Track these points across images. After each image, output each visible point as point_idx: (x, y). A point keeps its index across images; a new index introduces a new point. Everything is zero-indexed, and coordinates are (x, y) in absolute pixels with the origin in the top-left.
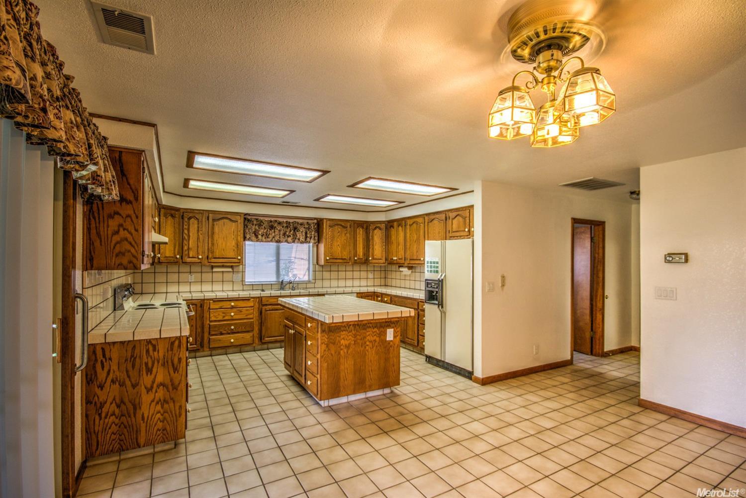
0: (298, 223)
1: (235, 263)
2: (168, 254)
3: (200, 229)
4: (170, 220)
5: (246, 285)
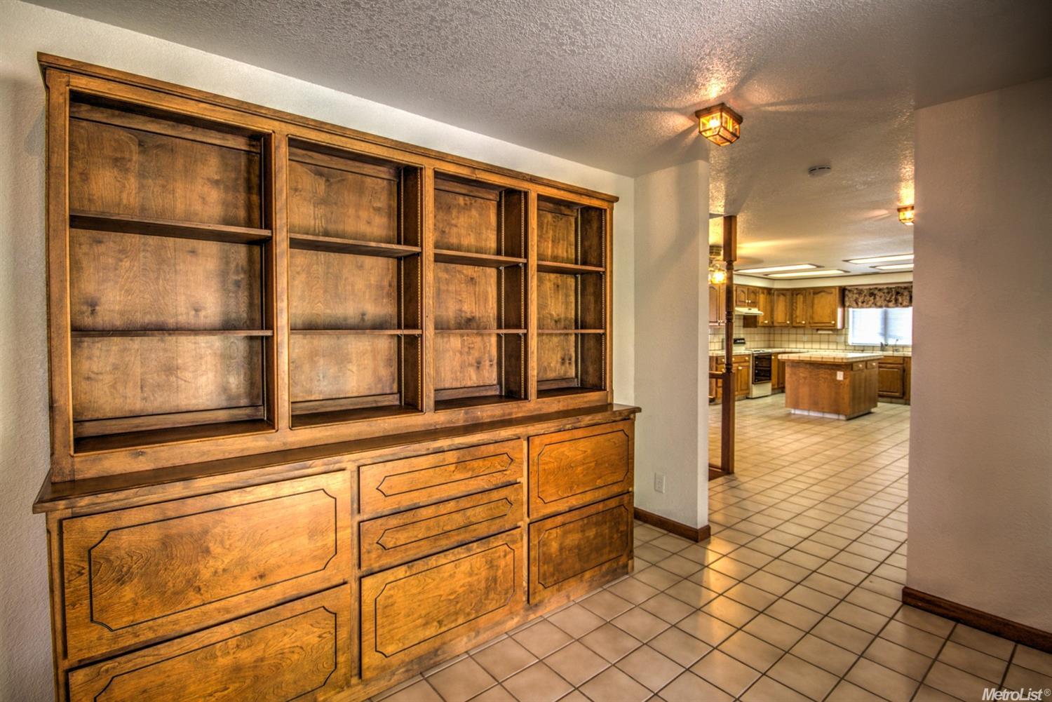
0: (901, 288)
1: (835, 331)
2: (780, 321)
3: (804, 302)
4: (782, 298)
5: (848, 345)
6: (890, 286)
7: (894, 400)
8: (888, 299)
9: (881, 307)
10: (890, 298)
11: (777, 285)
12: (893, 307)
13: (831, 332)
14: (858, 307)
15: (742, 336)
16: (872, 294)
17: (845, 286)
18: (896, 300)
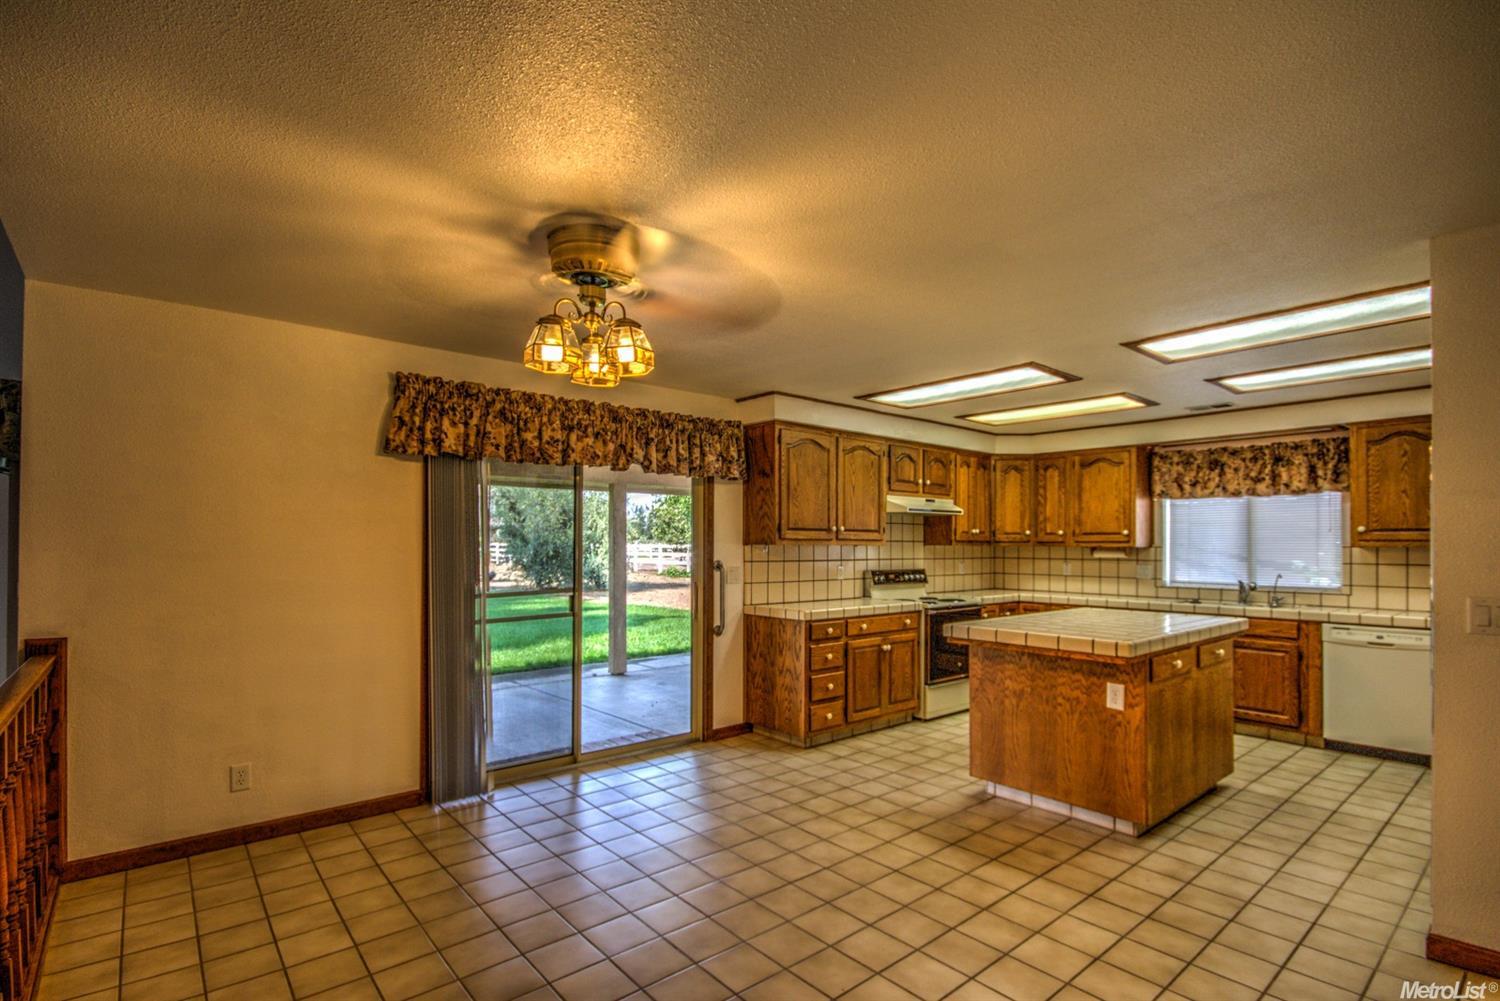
1: (1132, 554)
2: (1009, 529)
3: (1062, 484)
4: (1013, 476)
5: (1164, 587)
6: (1259, 443)
7: (1274, 732)
8: (1253, 474)
9: (1237, 494)
10: (1260, 473)
11: (1002, 447)
12: (1268, 495)
13: (1122, 556)
14: (1182, 496)
15: (920, 565)
16: (1215, 464)
17: (1154, 446)
18: (1275, 477)
